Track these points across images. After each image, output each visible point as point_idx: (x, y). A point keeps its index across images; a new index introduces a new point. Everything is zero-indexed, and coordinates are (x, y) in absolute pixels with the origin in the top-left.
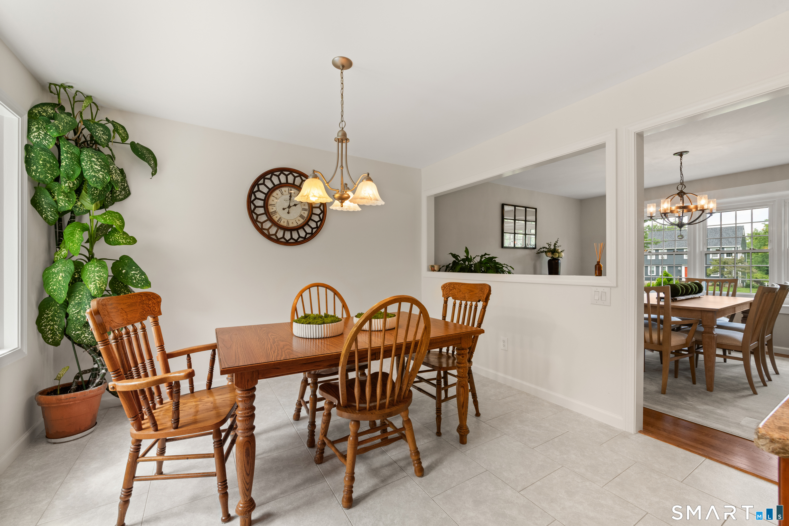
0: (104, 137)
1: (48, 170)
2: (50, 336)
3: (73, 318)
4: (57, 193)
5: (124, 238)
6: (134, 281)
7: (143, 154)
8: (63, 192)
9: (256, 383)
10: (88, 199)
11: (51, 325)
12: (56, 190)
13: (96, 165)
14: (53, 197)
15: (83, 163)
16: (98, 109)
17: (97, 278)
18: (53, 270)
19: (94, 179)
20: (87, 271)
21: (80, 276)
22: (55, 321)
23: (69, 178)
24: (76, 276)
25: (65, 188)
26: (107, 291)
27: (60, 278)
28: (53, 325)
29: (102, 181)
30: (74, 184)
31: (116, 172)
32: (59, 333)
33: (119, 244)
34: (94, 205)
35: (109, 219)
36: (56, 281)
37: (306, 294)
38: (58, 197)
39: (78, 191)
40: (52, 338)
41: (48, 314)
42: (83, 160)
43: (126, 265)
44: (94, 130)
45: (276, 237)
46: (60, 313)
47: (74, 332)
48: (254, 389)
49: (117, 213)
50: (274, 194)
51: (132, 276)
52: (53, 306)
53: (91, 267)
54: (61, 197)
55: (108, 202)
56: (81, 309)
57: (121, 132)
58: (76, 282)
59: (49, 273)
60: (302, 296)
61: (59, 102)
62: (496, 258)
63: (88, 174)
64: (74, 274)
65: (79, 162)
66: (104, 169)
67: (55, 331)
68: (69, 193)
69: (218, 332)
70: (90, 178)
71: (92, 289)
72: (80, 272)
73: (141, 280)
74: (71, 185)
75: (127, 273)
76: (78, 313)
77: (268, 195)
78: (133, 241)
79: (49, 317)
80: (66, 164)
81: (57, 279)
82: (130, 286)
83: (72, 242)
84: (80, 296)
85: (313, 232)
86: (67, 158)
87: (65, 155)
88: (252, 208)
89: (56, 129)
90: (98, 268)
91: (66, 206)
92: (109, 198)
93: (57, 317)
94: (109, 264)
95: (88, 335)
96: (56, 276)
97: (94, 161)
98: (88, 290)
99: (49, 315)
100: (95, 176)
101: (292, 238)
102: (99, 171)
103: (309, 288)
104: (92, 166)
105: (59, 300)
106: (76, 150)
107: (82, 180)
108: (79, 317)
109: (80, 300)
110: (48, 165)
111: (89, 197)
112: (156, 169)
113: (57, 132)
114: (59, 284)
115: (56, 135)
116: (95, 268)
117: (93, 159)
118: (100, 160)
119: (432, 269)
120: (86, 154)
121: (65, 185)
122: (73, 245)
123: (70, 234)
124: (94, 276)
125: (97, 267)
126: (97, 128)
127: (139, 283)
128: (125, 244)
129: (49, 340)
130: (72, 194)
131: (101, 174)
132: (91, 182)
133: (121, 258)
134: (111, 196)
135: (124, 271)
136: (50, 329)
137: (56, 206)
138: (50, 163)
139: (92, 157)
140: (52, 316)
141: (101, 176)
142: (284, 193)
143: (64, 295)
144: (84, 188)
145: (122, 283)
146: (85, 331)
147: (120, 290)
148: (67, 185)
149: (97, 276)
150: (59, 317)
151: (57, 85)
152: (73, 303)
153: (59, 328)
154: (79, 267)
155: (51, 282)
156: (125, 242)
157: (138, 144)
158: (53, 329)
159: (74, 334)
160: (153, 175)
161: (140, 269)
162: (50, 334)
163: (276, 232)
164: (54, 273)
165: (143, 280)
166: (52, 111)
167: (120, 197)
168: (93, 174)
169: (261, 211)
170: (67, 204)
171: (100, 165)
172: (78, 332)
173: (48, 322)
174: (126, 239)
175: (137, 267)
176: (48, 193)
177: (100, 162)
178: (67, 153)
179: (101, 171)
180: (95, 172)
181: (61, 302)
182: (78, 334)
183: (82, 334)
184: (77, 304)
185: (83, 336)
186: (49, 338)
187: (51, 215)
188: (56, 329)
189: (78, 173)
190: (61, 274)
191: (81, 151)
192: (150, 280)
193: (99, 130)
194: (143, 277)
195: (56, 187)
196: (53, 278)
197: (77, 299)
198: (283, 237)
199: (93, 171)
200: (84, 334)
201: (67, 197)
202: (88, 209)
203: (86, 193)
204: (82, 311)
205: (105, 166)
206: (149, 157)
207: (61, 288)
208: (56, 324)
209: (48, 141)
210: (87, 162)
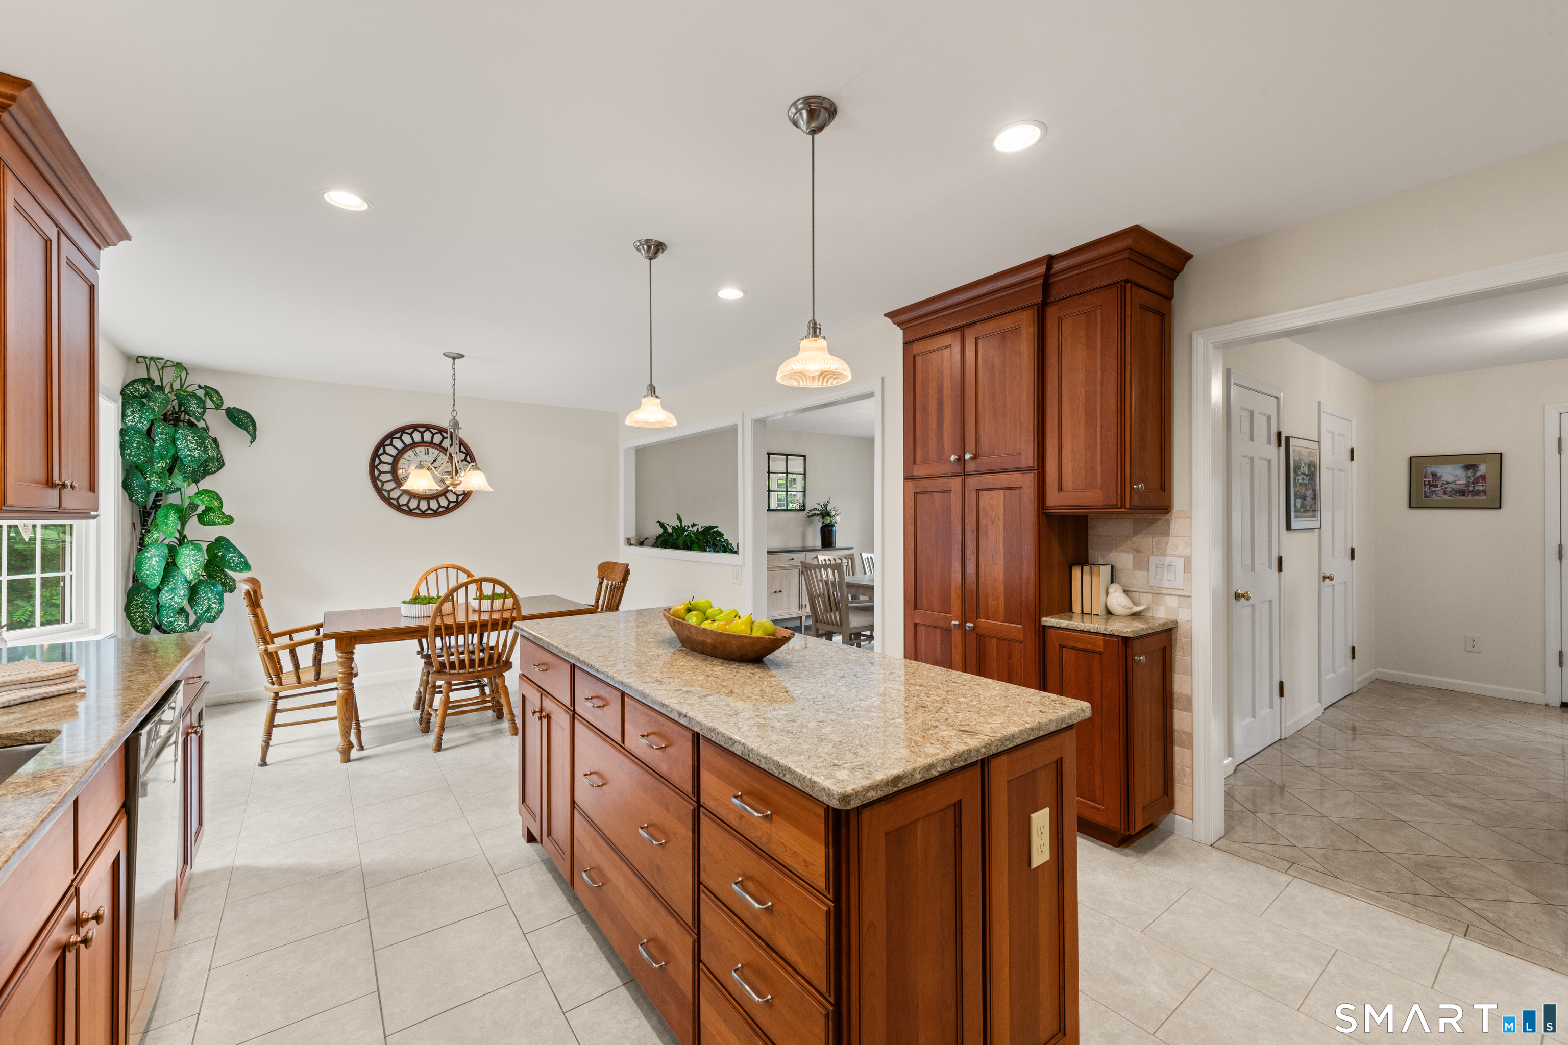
0: (199, 411)
1: (142, 452)
2: (139, 624)
3: (166, 604)
4: (150, 475)
5: (219, 517)
6: (232, 565)
7: (240, 420)
8: (156, 473)
9: (354, 648)
10: (180, 477)
11: (141, 612)
12: (148, 471)
13: (192, 443)
14: (145, 479)
15: (178, 443)
16: (187, 373)
17: (193, 562)
18: (146, 554)
19: (189, 458)
20: (181, 555)
21: (174, 560)
22: (146, 608)
23: (162, 458)
24: (170, 561)
25: (158, 469)
26: (202, 576)
27: (154, 563)
28: (143, 612)
29: (198, 460)
30: (167, 463)
31: (211, 447)
32: (150, 620)
33: (215, 524)
34: (186, 483)
35: (207, 500)
36: (150, 566)
37: (432, 578)
38: (150, 478)
39: (171, 471)
40: (142, 626)
41: (137, 600)
42: (178, 439)
43: (223, 547)
44: (188, 405)
45: (409, 507)
46: (150, 599)
47: (166, 619)
48: (353, 653)
49: (214, 492)
50: (406, 456)
51: (230, 559)
52: (143, 592)
53: (186, 550)
54: (154, 478)
55: (199, 476)
56: (175, 595)
57: (215, 399)
58: (169, 566)
59: (141, 557)
60: (426, 578)
61: (148, 375)
62: (717, 527)
63: (182, 453)
64: (168, 559)
65: (174, 441)
66: (201, 447)
67: (145, 619)
68: (162, 473)
69: (326, 615)
70: (185, 457)
71: (188, 573)
72: (174, 556)
73: (240, 563)
74: (164, 466)
75: (223, 556)
76: (171, 599)
77: (396, 459)
78: (230, 520)
79: (139, 604)
80: (160, 445)
81: (150, 564)
82: (226, 570)
83: (166, 525)
84: (174, 581)
85: (459, 500)
86: (162, 439)
87: (160, 436)
88: (376, 475)
89: (152, 411)
90: (193, 552)
91: (158, 487)
92: (200, 472)
93: (148, 604)
94: (204, 546)
95: (182, 622)
96: (149, 561)
97: (189, 440)
98: (182, 575)
99: (139, 602)
100: (190, 455)
101: (429, 508)
102: (195, 449)
103: (436, 570)
104: (187, 445)
105: (152, 586)
106: (170, 429)
107: (176, 459)
108: (172, 603)
109: (175, 585)
110: (142, 447)
111: (182, 475)
112: (256, 435)
113: (153, 414)
114: (153, 569)
115: (151, 417)
116: (190, 552)
117: (189, 438)
118: (196, 438)
119: (629, 542)
120: (182, 433)
121: (160, 465)
122: (168, 528)
123: (163, 516)
124: (190, 560)
125: (193, 550)
126: (190, 401)
127: (237, 567)
128: (221, 524)
129: (138, 628)
130: (165, 474)
131: (197, 453)
132: (186, 461)
133: (216, 540)
134: (203, 470)
135: (220, 554)
136: (139, 617)
137: (147, 487)
138: (143, 444)
139: (188, 436)
140: (142, 602)
141: (197, 455)
142: (419, 453)
143: (157, 581)
144: (177, 467)
145: (218, 567)
146: (178, 618)
147: (216, 575)
148: (159, 465)
149: (193, 560)
150: (150, 604)
151: (146, 358)
152: (166, 588)
153: (150, 615)
154: (172, 551)
155: (143, 567)
156: (221, 522)
157: (234, 408)
158: (143, 616)
159: (167, 622)
160: (251, 442)
161: (239, 552)
162: (140, 621)
163: (409, 502)
164: (146, 558)
165: (242, 564)
166: (143, 389)
167: (213, 470)
168: (189, 453)
169: (389, 477)
170: (159, 485)
171: (197, 444)
172: (170, 619)
173: (138, 609)
174: (223, 518)
175: (235, 549)
176: (140, 475)
177: (196, 440)
178: (162, 434)
179: (197, 449)
180: (191, 451)
181: (154, 587)
182: (171, 622)
183: (174, 621)
184: (170, 589)
185: (176, 623)
186: (139, 626)
187: (142, 497)
188: (147, 616)
189: (172, 452)
190: (154, 559)
191: (176, 430)
192: (250, 562)
193: (193, 404)
194: (242, 560)
195: (148, 468)
196: (146, 563)
197: (171, 585)
198: (418, 508)
199: (189, 450)
200: (177, 621)
201: (159, 478)
202: (179, 487)
203: (179, 471)
204: (176, 597)
205: (201, 444)
206: (247, 423)
207: (154, 574)
208: (146, 611)
209: (143, 423)
210: (182, 441)
